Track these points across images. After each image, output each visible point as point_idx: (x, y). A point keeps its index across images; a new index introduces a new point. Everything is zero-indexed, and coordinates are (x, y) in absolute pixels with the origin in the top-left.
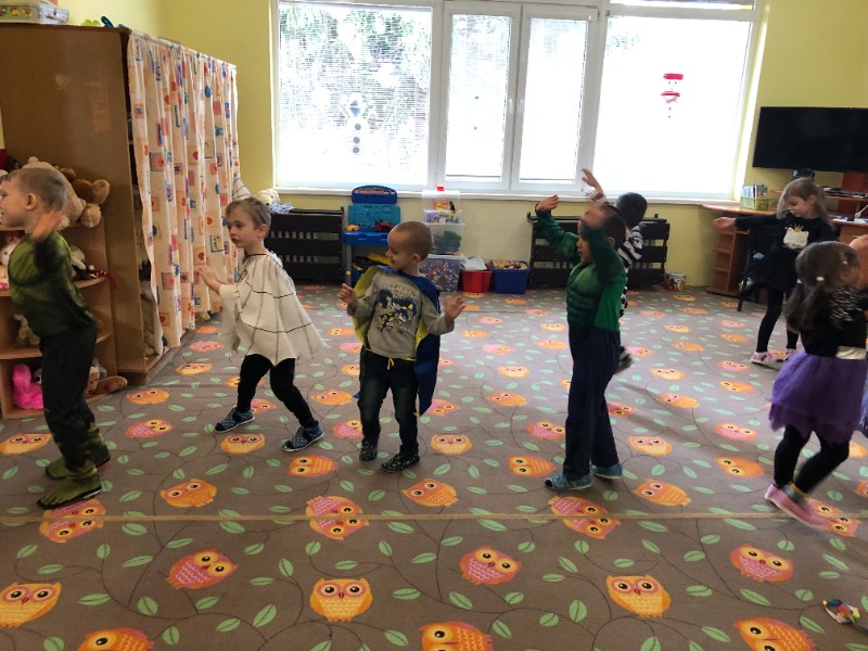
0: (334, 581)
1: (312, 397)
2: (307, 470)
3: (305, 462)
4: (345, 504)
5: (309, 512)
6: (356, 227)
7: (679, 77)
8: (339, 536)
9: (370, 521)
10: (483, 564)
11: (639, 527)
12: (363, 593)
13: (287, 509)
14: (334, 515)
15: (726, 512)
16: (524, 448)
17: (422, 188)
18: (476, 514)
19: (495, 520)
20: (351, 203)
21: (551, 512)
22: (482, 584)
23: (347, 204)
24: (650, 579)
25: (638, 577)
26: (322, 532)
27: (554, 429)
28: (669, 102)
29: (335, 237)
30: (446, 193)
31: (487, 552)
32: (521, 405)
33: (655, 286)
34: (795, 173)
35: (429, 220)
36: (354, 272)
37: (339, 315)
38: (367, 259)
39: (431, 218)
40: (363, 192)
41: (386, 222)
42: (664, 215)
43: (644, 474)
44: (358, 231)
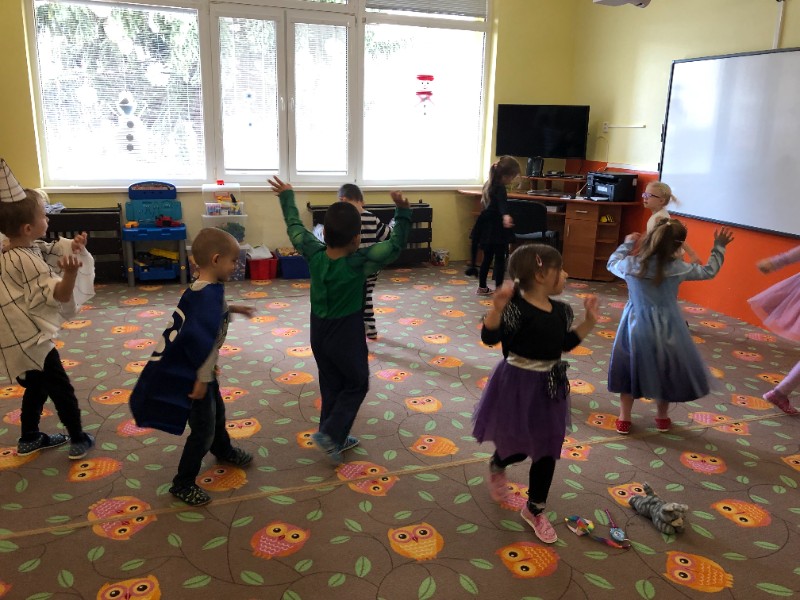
0: (120, 584)
1: (94, 399)
2: (89, 474)
3: (86, 466)
4: (131, 502)
5: (91, 517)
6: (135, 223)
7: (430, 78)
8: (124, 537)
9: (157, 515)
10: (273, 538)
11: (416, 480)
12: (151, 589)
13: (67, 518)
14: (119, 516)
16: (310, 422)
17: (202, 182)
18: (265, 492)
19: (284, 495)
20: (129, 200)
21: (337, 479)
22: (273, 558)
23: (124, 201)
24: (426, 526)
25: (415, 526)
26: (106, 536)
28: (423, 100)
29: (113, 234)
30: (227, 186)
31: (277, 526)
32: (308, 382)
33: (424, 263)
34: (529, 160)
35: (211, 214)
36: (136, 268)
37: (122, 313)
38: (149, 255)
39: (213, 211)
40: (142, 188)
41: (167, 217)
42: (427, 200)
43: (418, 431)
44: (138, 227)
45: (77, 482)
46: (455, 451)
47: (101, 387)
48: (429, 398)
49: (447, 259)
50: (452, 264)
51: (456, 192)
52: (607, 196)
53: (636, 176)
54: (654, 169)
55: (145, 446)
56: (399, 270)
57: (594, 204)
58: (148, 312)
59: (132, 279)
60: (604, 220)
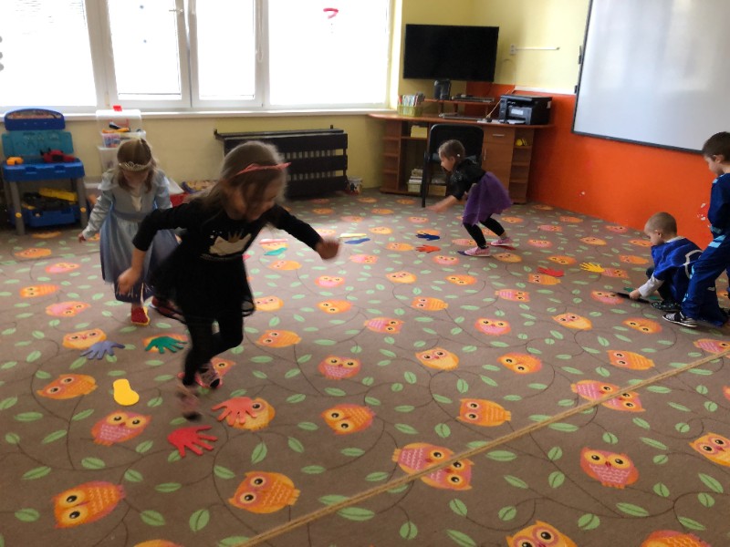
1: (39, 392)
2: (84, 512)
3: (74, 498)
6: (18, 159)
11: (490, 461)
15: (546, 418)
16: (330, 396)
17: (93, 109)
18: (331, 504)
20: (5, 132)
21: (403, 473)
24: (542, 526)
25: (531, 528)
27: (345, 364)
30: (124, 114)
32: (296, 343)
33: (340, 192)
34: (436, 83)
35: (109, 145)
36: (25, 212)
37: (24, 270)
38: (39, 196)
39: (110, 143)
40: (19, 117)
41: (55, 150)
42: (338, 125)
43: (454, 394)
44: (24, 163)
45: (73, 527)
46: (508, 416)
47: (42, 375)
48: (439, 350)
49: (361, 186)
50: (368, 192)
51: (367, 116)
52: (523, 119)
53: (550, 99)
54: (571, 92)
55: (142, 456)
56: (316, 201)
57: (511, 127)
58: (58, 265)
59: (21, 226)
60: (520, 143)
